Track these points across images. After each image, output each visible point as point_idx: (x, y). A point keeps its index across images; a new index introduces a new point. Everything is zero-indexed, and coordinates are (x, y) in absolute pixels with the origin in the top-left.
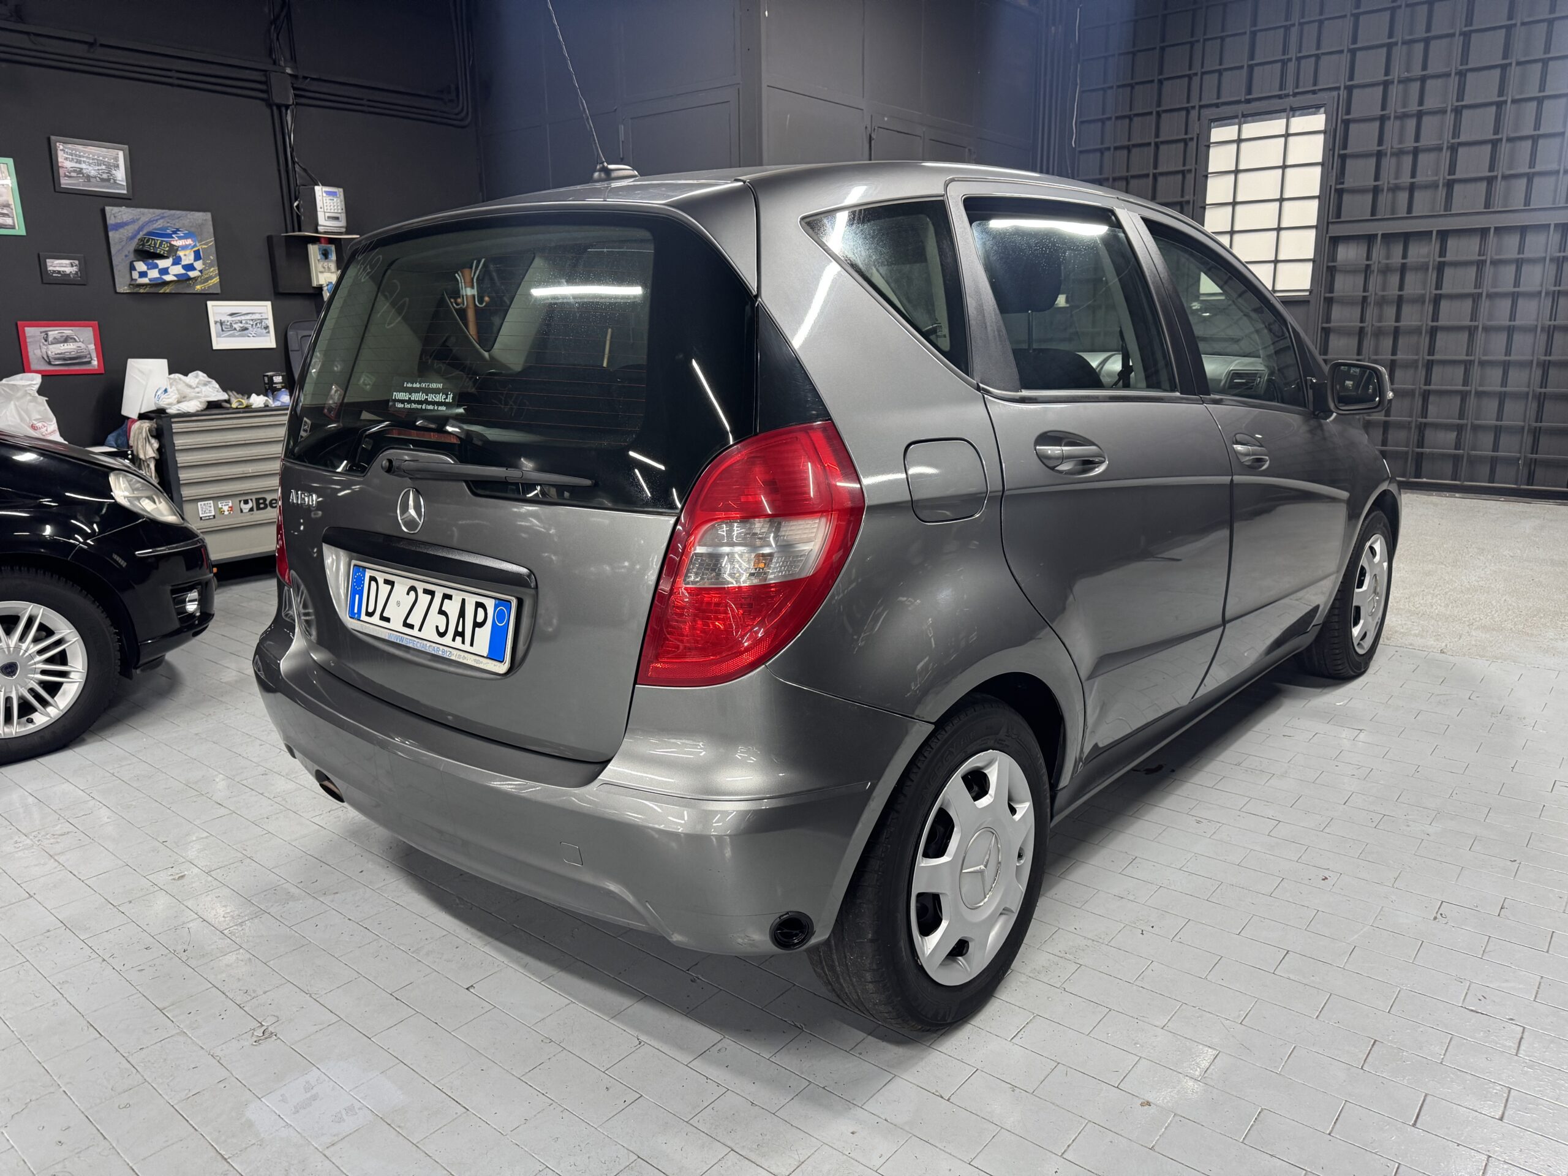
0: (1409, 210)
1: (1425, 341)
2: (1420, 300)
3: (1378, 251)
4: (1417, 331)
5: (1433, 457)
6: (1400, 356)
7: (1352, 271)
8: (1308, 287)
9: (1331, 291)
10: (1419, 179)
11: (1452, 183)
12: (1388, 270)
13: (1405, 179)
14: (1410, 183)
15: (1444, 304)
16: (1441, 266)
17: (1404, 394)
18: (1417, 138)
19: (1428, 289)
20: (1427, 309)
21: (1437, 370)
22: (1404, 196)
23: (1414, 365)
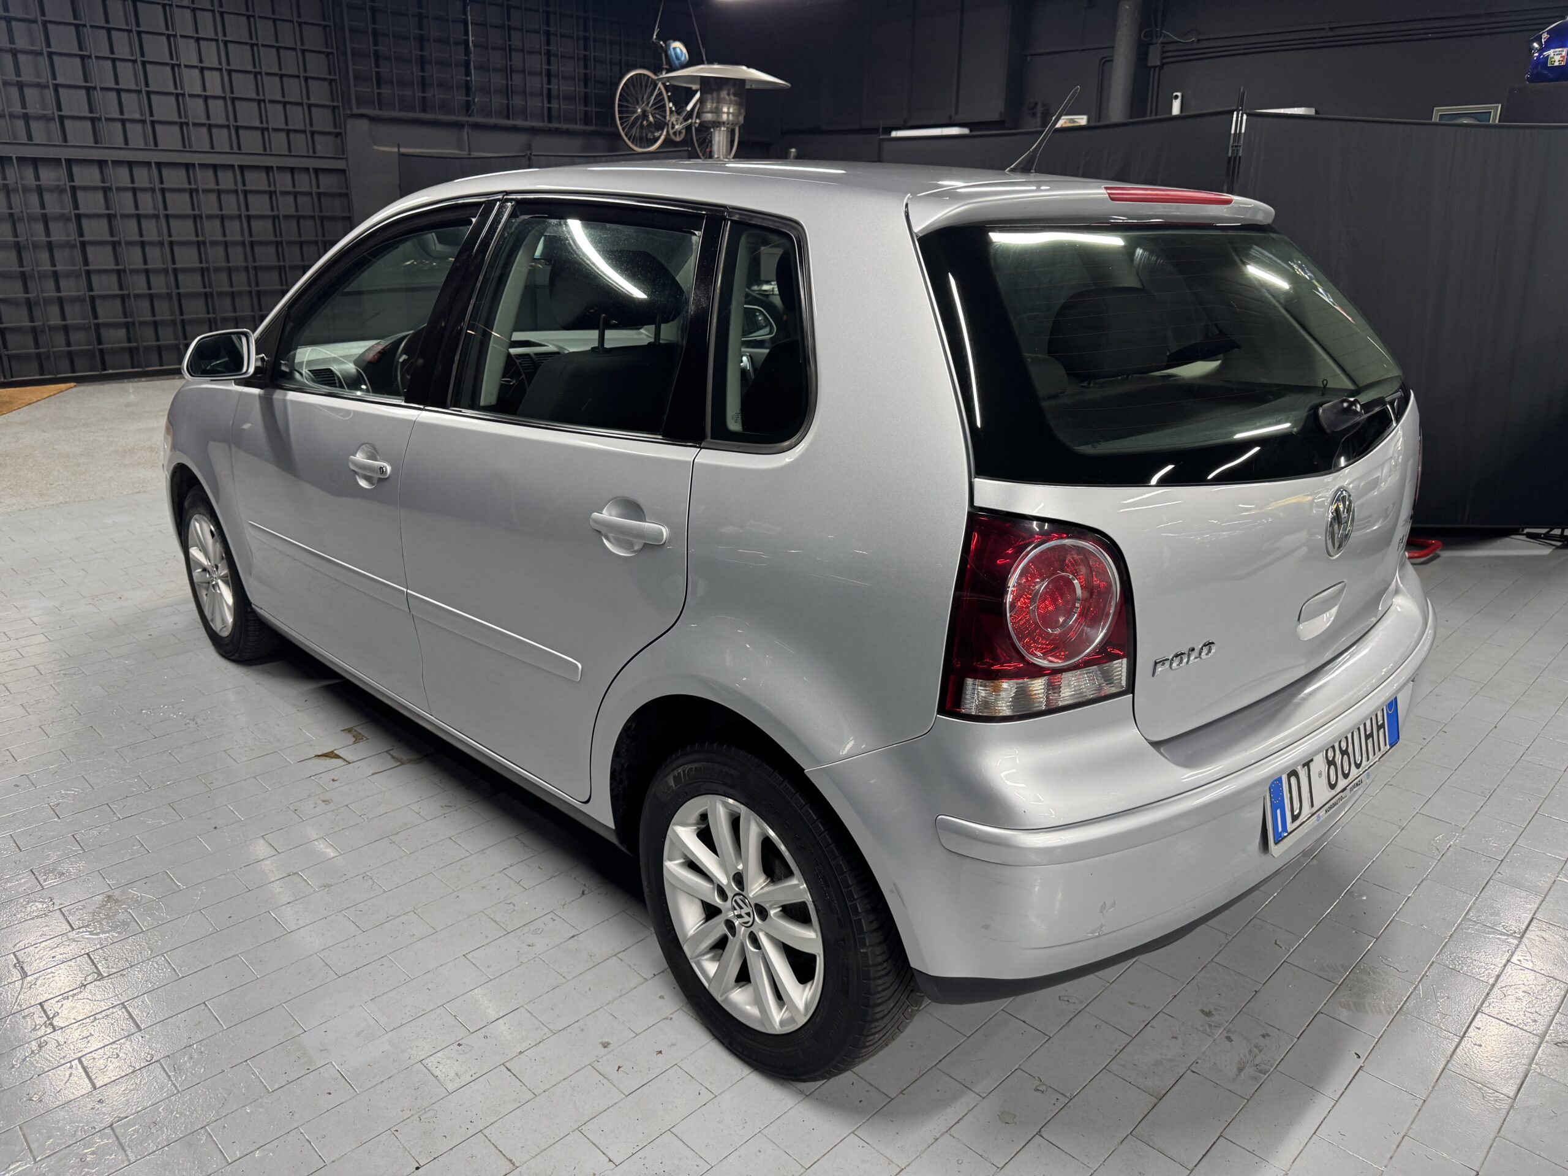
0: (30, 137)
1: (78, 253)
2: (65, 219)
3: (12, 174)
5: (113, 351)
10: (30, 111)
11: (62, 118)
12: (25, 190)
13: (17, 109)
14: (23, 113)
15: (85, 222)
16: (74, 189)
17: (73, 300)
18: (18, 73)
19: (68, 209)
20: (73, 226)
21: (95, 278)
22: (20, 124)
23: (75, 274)
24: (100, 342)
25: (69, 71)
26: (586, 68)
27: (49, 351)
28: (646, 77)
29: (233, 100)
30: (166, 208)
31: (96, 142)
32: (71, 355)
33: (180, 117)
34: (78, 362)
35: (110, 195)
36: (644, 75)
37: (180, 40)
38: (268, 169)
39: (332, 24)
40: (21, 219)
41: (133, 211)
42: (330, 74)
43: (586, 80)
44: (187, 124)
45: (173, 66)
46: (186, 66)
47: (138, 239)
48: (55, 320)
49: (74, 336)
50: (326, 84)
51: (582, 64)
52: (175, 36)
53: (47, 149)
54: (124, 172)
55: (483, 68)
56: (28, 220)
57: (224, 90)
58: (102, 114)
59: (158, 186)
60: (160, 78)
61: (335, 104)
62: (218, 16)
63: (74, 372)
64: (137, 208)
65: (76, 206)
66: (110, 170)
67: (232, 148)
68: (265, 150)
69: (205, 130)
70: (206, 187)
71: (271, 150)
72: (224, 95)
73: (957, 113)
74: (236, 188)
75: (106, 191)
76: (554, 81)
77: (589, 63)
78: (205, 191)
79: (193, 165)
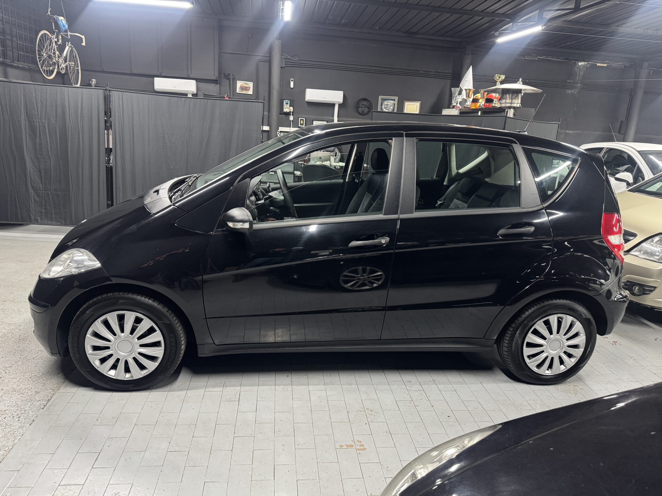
36: (47, 34)
73: (191, 73)
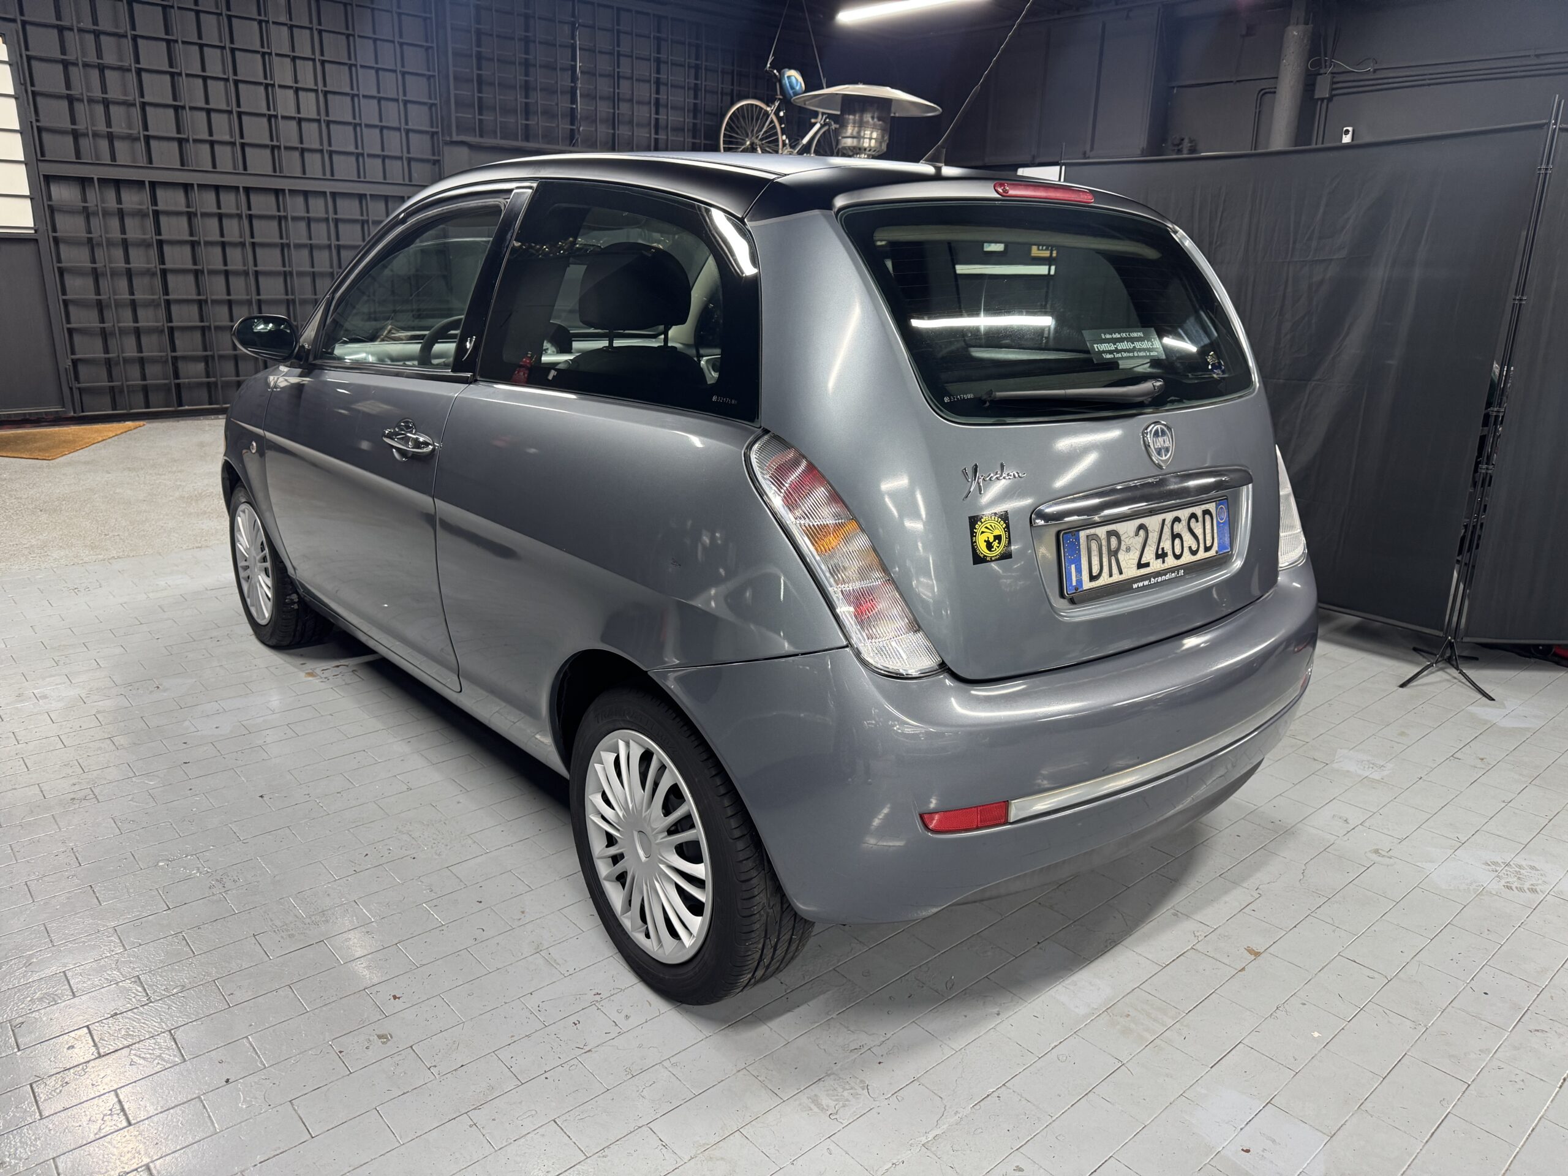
0: (113, 158)
1: (158, 282)
2: (145, 244)
3: (93, 195)
4: (150, 273)
5: (190, 386)
6: (136, 297)
7: (71, 212)
8: (32, 225)
9: (54, 230)
10: (115, 129)
11: (148, 139)
12: (106, 213)
13: (102, 127)
14: (108, 132)
15: (167, 249)
16: (156, 214)
17: (151, 331)
18: (104, 89)
19: (150, 235)
20: (154, 252)
21: (174, 308)
22: (104, 144)
23: (153, 304)
24: (177, 376)
25: (157, 89)
26: (696, 98)
27: (122, 384)
28: (758, 108)
29: (328, 123)
30: (252, 236)
31: (182, 164)
32: (145, 390)
33: (272, 140)
34: (152, 397)
35: (195, 221)
36: (757, 106)
37: (275, 59)
38: (361, 197)
39: (435, 45)
40: (100, 245)
41: (218, 238)
42: (430, 98)
43: (695, 110)
44: (279, 147)
45: (267, 86)
46: (280, 86)
47: (222, 268)
48: (131, 352)
49: (150, 370)
50: (425, 109)
51: (692, 93)
52: (270, 54)
53: (132, 170)
54: (211, 196)
55: (589, 96)
56: (107, 246)
57: (319, 113)
58: (190, 133)
59: (245, 211)
60: (253, 99)
61: (434, 130)
62: (316, 34)
63: (147, 406)
64: (222, 235)
65: (158, 232)
66: (195, 194)
67: (324, 174)
68: (359, 177)
69: (297, 154)
70: (296, 214)
71: (365, 177)
72: (319, 118)
74: (327, 216)
75: (190, 216)
76: (661, 110)
77: (699, 93)
78: (294, 219)
79: (283, 190)
